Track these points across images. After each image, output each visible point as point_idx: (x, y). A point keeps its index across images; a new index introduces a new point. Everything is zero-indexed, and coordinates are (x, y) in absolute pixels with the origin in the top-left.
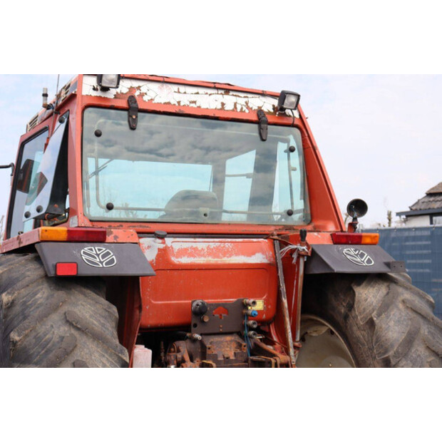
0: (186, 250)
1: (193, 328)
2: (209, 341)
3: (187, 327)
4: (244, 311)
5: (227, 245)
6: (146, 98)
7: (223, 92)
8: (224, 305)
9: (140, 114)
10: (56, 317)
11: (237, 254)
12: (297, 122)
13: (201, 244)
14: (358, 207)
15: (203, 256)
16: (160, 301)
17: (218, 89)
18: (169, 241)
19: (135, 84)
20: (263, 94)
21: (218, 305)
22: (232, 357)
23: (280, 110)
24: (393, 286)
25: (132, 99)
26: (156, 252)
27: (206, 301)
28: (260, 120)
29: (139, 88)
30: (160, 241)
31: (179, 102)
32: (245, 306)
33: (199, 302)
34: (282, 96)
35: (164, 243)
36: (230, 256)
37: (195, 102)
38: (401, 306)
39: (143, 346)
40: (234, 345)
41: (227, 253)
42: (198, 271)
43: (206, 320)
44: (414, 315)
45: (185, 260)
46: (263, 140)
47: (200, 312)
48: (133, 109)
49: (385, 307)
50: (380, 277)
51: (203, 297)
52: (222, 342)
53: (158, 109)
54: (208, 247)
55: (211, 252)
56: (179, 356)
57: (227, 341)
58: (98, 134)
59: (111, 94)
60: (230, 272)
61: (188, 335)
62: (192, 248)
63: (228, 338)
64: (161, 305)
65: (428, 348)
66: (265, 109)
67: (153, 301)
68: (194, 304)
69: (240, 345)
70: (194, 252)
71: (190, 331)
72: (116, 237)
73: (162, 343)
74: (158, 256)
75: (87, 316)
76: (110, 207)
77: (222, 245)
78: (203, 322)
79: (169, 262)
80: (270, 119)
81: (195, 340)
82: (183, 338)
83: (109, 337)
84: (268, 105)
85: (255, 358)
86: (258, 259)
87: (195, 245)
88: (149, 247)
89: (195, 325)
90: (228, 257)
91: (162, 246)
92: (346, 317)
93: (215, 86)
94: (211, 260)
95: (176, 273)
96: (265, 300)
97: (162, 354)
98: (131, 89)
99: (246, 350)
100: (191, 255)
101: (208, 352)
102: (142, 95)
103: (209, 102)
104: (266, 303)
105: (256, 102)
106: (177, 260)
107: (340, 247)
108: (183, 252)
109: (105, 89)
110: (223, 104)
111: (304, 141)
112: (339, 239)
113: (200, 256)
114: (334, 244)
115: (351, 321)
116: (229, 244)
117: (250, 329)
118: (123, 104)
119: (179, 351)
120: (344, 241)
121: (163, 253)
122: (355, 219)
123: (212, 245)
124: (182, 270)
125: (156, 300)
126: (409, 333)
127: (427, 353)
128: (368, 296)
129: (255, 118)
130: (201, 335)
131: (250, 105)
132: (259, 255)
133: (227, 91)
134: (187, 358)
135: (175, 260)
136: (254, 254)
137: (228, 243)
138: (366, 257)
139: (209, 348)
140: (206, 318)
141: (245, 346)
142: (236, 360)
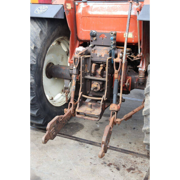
0: (98, 8)
11: (120, 10)
13: (106, 5)
15: (104, 11)
16: (86, 30)
21: (102, 33)
22: (103, 56)
36: (117, 11)
40: (105, 51)
41: (115, 10)
42: (100, 18)
45: (95, 13)
52: (101, 49)
54: (108, 7)
55: (108, 10)
57: (103, 49)
60: (115, 19)
62: (101, 7)
64: (86, 31)
67: (83, 30)
70: (102, 9)
72: (56, 2)
74: (83, 11)
77: (116, 5)
87: (103, 6)
90: (115, 12)
91: (85, 6)
94: (106, 13)
95: (91, 18)
96: (133, 33)
100: (99, 11)
104: (134, 34)
106: (92, 12)
108: (96, 9)
116: (119, 5)
121: (85, 9)
124: (93, 17)
125: (84, 29)
135: (90, 13)
139: (93, 51)
140: (95, 38)
141: (108, 52)
142: (104, 58)
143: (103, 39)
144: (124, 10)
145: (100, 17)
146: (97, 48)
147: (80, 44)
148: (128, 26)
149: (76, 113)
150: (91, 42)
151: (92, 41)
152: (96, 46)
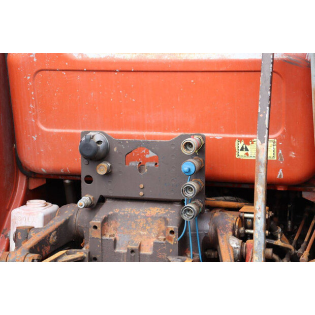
16: (57, 128)
22: (149, 250)
42: (123, 74)
52: (136, 216)
57: (146, 217)
60: (192, 79)
64: (59, 133)
67: (43, 127)
96: (280, 139)
104: (283, 145)
124: (89, 71)
139: (95, 227)
140: (102, 169)
141: (172, 232)
142: (154, 257)
143: (140, 170)
145: (121, 71)
146: (117, 211)
147: (32, 187)
148: (263, 109)
150: (84, 184)
151: (89, 180)
152: (108, 202)
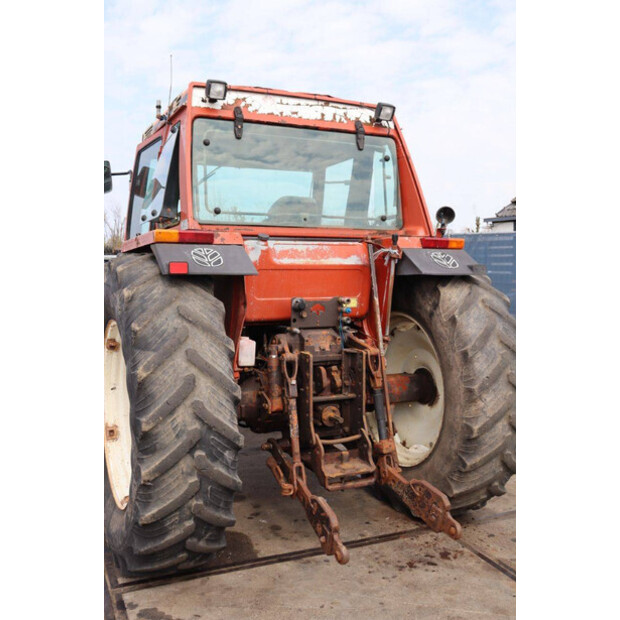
0: (287, 251)
1: (292, 323)
2: (306, 335)
3: (287, 322)
4: (340, 308)
5: (325, 248)
6: (250, 109)
7: (323, 103)
8: (321, 302)
9: (245, 124)
10: (170, 311)
11: (334, 257)
12: (392, 133)
13: (301, 246)
14: (447, 214)
15: (303, 257)
17: (318, 100)
18: (271, 243)
19: (241, 95)
20: (361, 106)
21: (315, 302)
22: (328, 349)
23: (377, 121)
24: (475, 287)
25: (237, 110)
26: (259, 253)
27: (305, 299)
28: (358, 131)
29: (244, 99)
30: (263, 243)
31: (281, 113)
32: (340, 304)
33: (298, 299)
34: (379, 108)
35: (266, 245)
36: (328, 257)
37: (296, 113)
38: (480, 305)
39: (248, 338)
40: (329, 338)
41: (324, 255)
42: (298, 271)
43: (305, 315)
44: (491, 313)
45: (286, 261)
46: (360, 149)
47: (299, 309)
48: (238, 120)
49: (466, 306)
50: (465, 279)
51: (301, 295)
52: (319, 335)
53: (262, 120)
54: (307, 250)
55: (310, 254)
56: (280, 347)
57: (323, 335)
58: (206, 143)
59: (218, 105)
60: (328, 273)
61: (288, 328)
62: (292, 250)
63: (324, 332)
64: (264, 301)
65: (501, 342)
66: (362, 120)
67: (256, 298)
68: (294, 301)
69: (335, 339)
70: (295, 254)
71: (289, 325)
72: (222, 239)
73: (265, 336)
74: (261, 257)
75: (197, 310)
76: (217, 212)
77: (321, 247)
78: (302, 317)
79: (271, 263)
80: (367, 130)
81: (293, 334)
82: (283, 331)
83: (217, 329)
84: (366, 116)
85: (348, 350)
86: (353, 260)
87: (295, 247)
88: (253, 249)
89: (295, 320)
90: (325, 259)
91: (265, 248)
92: (431, 314)
93: (315, 98)
94: (310, 261)
95: (277, 273)
96: (358, 298)
97: (265, 345)
98: (237, 100)
99: (340, 343)
100: (291, 257)
101: (306, 344)
102: (247, 106)
103: (310, 112)
104: (360, 301)
105: (354, 113)
107: (428, 251)
108: (284, 254)
109: (213, 101)
110: (323, 115)
111: (398, 151)
112: (427, 244)
113: (299, 257)
114: (424, 247)
115: (435, 318)
117: (345, 324)
118: (230, 114)
119: (279, 343)
120: (432, 245)
121: (266, 254)
122: (443, 225)
123: (311, 248)
124: (283, 270)
126: (486, 329)
127: (501, 346)
128: (452, 296)
129: (353, 129)
130: (300, 329)
131: (348, 116)
132: (353, 257)
133: (327, 102)
134: (287, 349)
135: (277, 261)
136: (349, 256)
137: (326, 246)
138: (452, 260)
141: (339, 339)
142: (331, 352)
143: (318, 314)
144: (340, 256)
149: (327, 482)
